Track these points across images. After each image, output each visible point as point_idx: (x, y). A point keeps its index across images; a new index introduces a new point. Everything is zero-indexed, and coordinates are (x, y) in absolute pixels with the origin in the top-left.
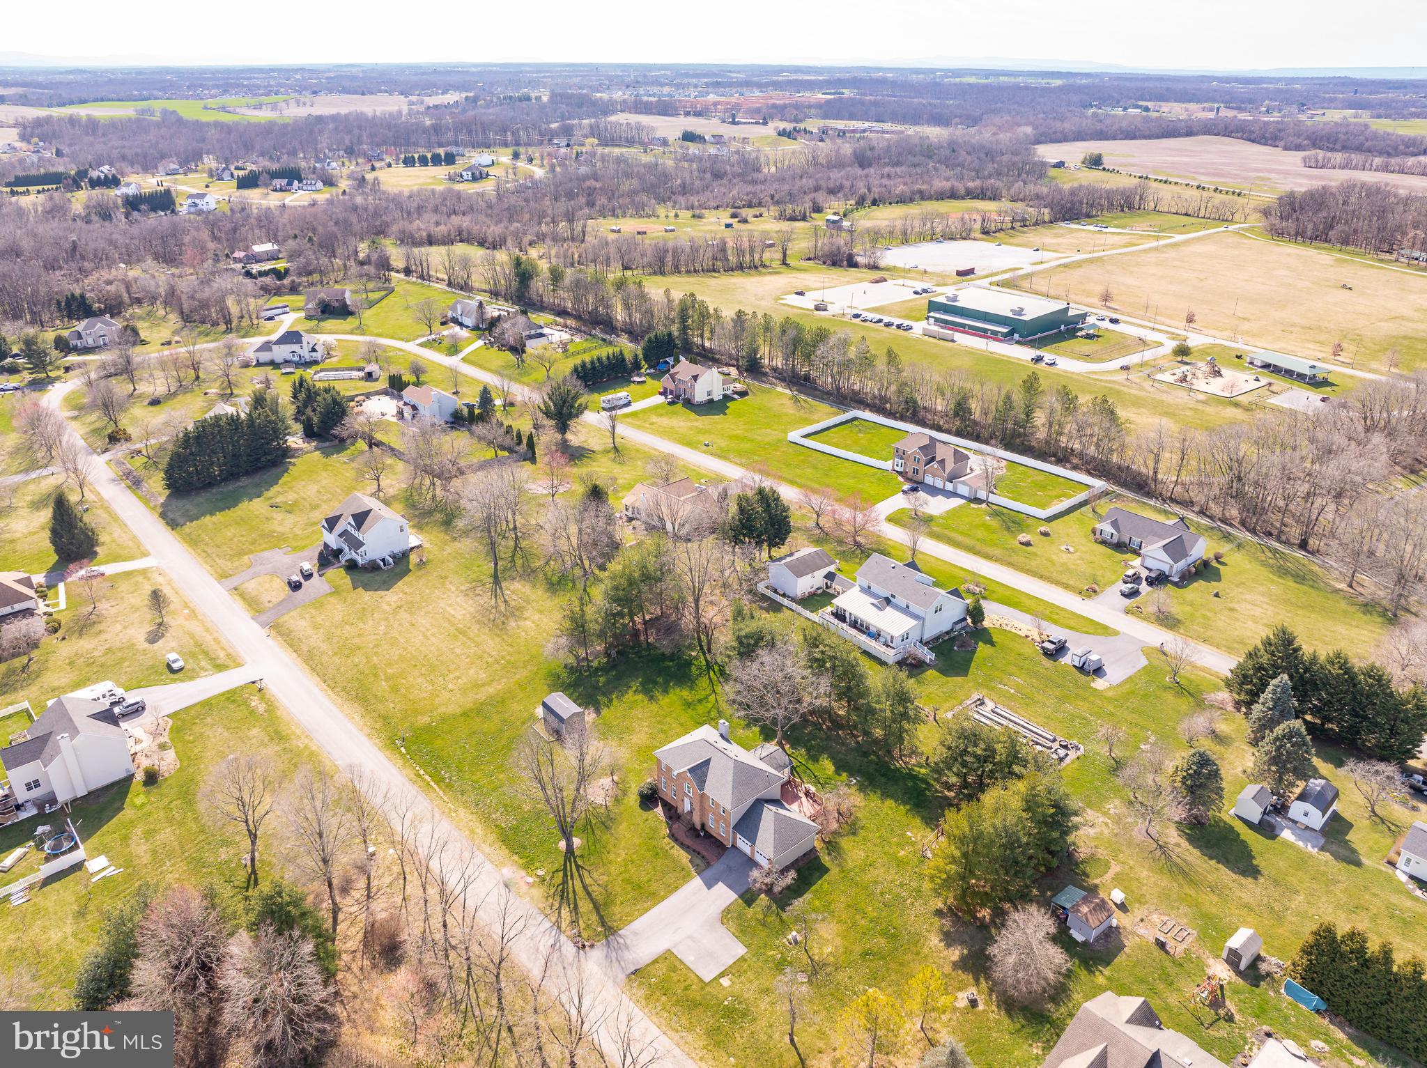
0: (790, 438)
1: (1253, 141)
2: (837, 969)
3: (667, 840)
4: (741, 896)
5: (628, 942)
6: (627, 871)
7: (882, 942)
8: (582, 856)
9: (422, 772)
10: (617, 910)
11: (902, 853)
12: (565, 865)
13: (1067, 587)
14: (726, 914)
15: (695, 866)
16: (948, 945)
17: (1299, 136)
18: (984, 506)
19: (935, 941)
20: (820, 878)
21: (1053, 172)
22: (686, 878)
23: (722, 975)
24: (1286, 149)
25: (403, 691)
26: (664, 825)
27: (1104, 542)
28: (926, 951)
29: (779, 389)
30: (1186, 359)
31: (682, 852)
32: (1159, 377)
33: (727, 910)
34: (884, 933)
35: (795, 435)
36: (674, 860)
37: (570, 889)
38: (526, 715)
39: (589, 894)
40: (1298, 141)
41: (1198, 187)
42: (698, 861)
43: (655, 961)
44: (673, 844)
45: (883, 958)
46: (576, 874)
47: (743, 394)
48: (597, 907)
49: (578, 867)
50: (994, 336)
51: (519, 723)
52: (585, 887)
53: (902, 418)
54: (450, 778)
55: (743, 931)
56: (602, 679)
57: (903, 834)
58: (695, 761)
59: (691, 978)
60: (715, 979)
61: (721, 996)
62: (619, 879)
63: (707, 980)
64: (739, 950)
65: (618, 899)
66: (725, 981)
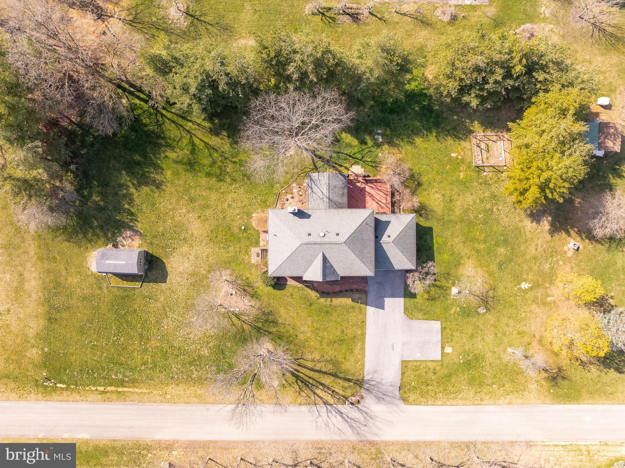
2: (494, 289)
4: (405, 297)
5: (378, 380)
6: (323, 338)
7: (502, 250)
9: (101, 389)
10: (348, 365)
11: (462, 175)
14: (409, 312)
15: (359, 301)
16: (538, 222)
19: (529, 226)
20: (432, 238)
22: (362, 313)
23: (443, 348)
28: (529, 236)
31: (342, 299)
33: (406, 310)
36: (343, 308)
37: (307, 378)
38: (91, 280)
39: (320, 372)
42: (357, 296)
43: (403, 374)
44: (329, 299)
45: (511, 260)
48: (335, 375)
51: (98, 292)
52: (313, 369)
54: (126, 376)
55: (428, 316)
56: (96, 198)
57: (451, 159)
58: (312, 262)
59: (431, 365)
60: (443, 354)
61: (456, 360)
62: (325, 345)
63: (439, 358)
64: (437, 325)
65: (340, 359)
66: (448, 350)
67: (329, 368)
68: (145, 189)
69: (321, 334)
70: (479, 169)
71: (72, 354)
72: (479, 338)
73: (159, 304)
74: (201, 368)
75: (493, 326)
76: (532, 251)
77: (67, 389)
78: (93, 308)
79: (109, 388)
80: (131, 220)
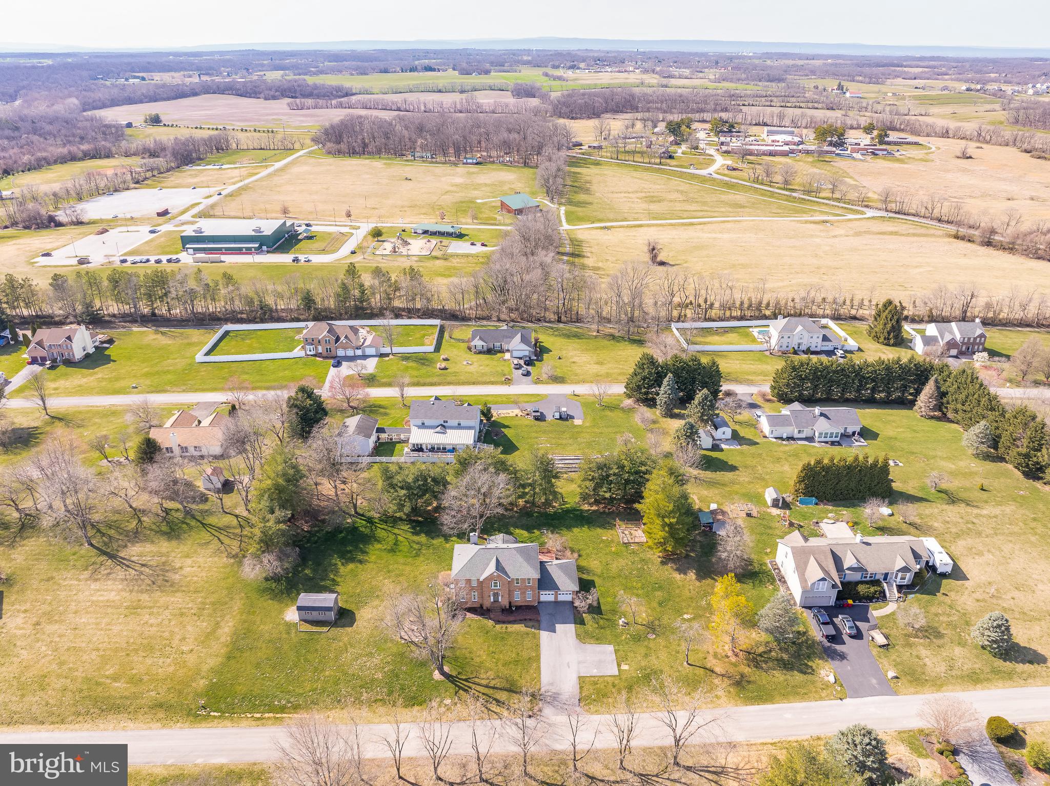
0: (197, 361)
1: (241, 96)
2: (659, 620)
3: (498, 626)
4: (575, 623)
5: (554, 690)
6: (498, 660)
7: (658, 593)
8: (459, 673)
9: (258, 715)
10: (524, 682)
11: (614, 549)
12: (456, 685)
13: (492, 383)
14: (581, 637)
15: (532, 627)
16: (685, 574)
17: (270, 90)
18: (391, 356)
19: (678, 576)
20: (595, 586)
21: (128, 131)
22: (536, 638)
23: (619, 665)
24: (266, 99)
25: (146, 678)
26: (486, 621)
27: (480, 352)
28: (680, 583)
29: (135, 329)
30: (380, 238)
31: (515, 626)
32: (378, 253)
33: (578, 635)
34: (654, 589)
35: (200, 357)
36: (517, 634)
38: (282, 627)
39: (494, 688)
40: (272, 93)
41: (242, 130)
42: (531, 624)
43: (581, 688)
44: (504, 626)
45: (670, 600)
46: (471, 685)
47: (111, 341)
48: (509, 690)
49: (466, 680)
50: (248, 251)
51: (284, 636)
52: (487, 686)
53: (262, 321)
54: (289, 702)
55: (599, 640)
56: (308, 572)
57: (603, 541)
58: (488, 565)
59: (609, 679)
60: (619, 670)
61: (634, 675)
62: (500, 666)
63: (617, 673)
64: (610, 648)
65: (516, 677)
66: (625, 667)
67: (504, 684)
68: (351, 566)
69: (496, 656)
70: (627, 544)
71: (239, 684)
72: (654, 657)
73: (341, 644)
74: (372, 690)
75: (664, 647)
76: (686, 593)
77: (220, 717)
78: (276, 648)
79: (267, 715)
80: (334, 585)
